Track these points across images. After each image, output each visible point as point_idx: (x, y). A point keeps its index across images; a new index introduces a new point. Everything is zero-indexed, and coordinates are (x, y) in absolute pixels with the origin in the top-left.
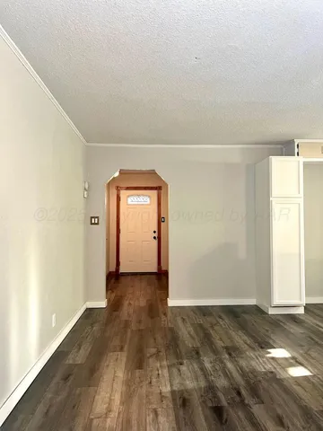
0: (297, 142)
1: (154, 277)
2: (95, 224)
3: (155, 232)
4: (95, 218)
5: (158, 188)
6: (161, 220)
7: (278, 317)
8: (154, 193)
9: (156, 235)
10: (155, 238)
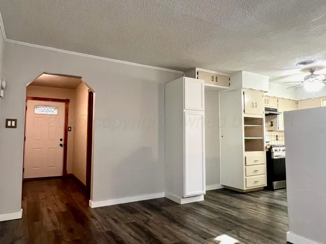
0: (197, 70)
1: (59, 180)
2: (11, 127)
3: (61, 140)
4: (11, 120)
5: (67, 101)
6: (67, 130)
7: (190, 206)
8: (63, 105)
9: (62, 143)
10: (61, 145)
